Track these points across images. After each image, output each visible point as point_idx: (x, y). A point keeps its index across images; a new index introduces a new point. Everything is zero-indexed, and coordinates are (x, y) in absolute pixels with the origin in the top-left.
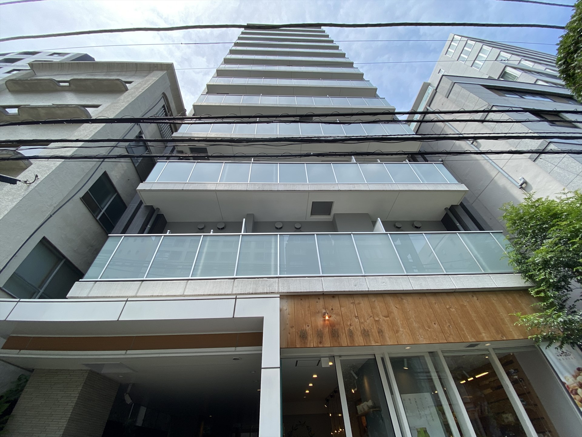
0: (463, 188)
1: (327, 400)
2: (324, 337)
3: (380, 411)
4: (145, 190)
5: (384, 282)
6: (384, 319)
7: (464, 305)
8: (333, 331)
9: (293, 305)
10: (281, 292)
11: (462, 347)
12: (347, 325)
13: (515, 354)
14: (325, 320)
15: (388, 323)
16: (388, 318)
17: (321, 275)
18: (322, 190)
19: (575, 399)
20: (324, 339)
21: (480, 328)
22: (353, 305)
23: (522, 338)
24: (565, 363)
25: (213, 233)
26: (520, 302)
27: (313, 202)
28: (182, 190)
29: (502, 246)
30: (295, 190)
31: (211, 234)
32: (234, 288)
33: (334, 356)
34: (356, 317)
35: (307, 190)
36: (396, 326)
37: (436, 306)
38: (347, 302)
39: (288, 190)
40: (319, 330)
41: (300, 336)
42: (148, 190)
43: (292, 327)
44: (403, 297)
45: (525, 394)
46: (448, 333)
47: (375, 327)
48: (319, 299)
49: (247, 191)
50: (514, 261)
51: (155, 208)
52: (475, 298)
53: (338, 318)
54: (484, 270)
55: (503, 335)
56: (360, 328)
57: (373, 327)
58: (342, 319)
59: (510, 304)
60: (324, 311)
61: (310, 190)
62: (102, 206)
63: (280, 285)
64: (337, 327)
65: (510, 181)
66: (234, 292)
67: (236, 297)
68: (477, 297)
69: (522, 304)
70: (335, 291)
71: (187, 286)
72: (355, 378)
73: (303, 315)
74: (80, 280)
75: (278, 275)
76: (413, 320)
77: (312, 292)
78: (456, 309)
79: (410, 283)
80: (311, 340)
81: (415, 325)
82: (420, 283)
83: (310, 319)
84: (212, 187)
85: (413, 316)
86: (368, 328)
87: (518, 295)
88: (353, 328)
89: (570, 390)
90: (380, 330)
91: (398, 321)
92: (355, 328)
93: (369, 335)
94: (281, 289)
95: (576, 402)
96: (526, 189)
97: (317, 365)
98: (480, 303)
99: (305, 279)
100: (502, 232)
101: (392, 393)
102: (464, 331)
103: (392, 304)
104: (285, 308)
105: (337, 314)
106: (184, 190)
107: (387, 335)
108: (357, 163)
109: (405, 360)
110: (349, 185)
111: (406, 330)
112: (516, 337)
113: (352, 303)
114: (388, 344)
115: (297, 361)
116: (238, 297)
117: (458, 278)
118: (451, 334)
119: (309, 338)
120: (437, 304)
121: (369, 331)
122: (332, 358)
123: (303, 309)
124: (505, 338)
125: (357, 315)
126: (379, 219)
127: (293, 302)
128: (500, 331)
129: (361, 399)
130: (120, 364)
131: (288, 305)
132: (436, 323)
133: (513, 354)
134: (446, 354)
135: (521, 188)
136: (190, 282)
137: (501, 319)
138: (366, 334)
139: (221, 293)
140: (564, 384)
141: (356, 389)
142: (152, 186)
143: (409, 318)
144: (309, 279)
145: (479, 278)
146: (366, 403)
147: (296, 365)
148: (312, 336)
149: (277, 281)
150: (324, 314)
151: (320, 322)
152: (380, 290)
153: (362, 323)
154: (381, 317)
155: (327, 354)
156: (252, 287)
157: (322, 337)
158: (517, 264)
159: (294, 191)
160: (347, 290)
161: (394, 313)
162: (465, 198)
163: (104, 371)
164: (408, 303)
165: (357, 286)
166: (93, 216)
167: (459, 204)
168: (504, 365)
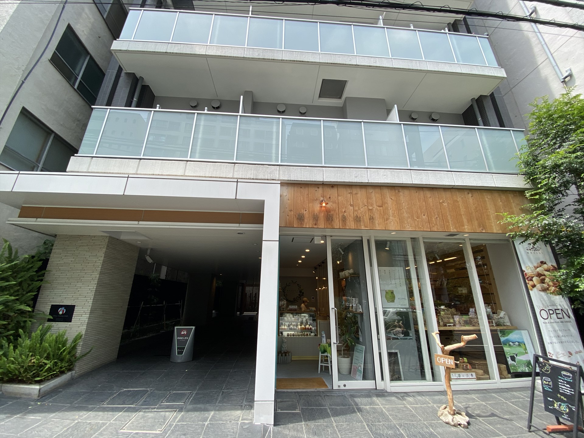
0: (502, 73)
1: (316, 268)
2: (319, 221)
3: (359, 277)
4: (121, 50)
5: (385, 175)
6: (377, 208)
7: (457, 200)
8: (328, 216)
9: (293, 193)
10: (282, 180)
11: (442, 235)
12: (342, 212)
13: (487, 245)
14: (321, 207)
15: (380, 212)
16: (381, 208)
17: (323, 165)
18: (336, 64)
19: (528, 284)
20: (319, 222)
21: (465, 220)
22: (351, 195)
23: (500, 232)
24: (531, 256)
25: (208, 110)
26: (512, 201)
27: (323, 79)
28: (166, 52)
29: (517, 146)
30: (303, 61)
31: (206, 112)
32: (235, 173)
33: (326, 236)
34: (351, 205)
35: (317, 62)
36: (388, 214)
37: (429, 200)
38: (344, 192)
39: (294, 61)
40: (315, 214)
41: (298, 218)
42: (125, 50)
43: (291, 211)
44: (400, 190)
45: (484, 275)
46: (434, 223)
47: (367, 215)
48: (318, 188)
49: (244, 58)
50: (523, 162)
51: (138, 76)
52: (470, 195)
53: (334, 205)
54: (489, 169)
55: (484, 228)
56: (353, 215)
57: (366, 214)
58: (337, 207)
59: (501, 203)
60: (322, 199)
61: (321, 63)
62: (77, 72)
63: (281, 173)
64: (332, 213)
65: (555, 72)
66: (235, 177)
67: (237, 180)
68: (472, 194)
69: (513, 203)
70: (335, 182)
71: (187, 168)
72: (341, 254)
73: (302, 201)
74: (75, 155)
75: (279, 163)
76: (405, 211)
77: (312, 181)
78: (448, 203)
79: (411, 177)
80: (307, 222)
81: (405, 215)
82: (420, 178)
83: (308, 205)
84: (201, 50)
85: (406, 207)
86: (360, 215)
87: (512, 196)
88: (347, 214)
89: (527, 276)
90: (371, 217)
91: (391, 211)
92: (349, 214)
93: (360, 221)
94: (282, 176)
95: (529, 286)
96: (568, 84)
97: (311, 242)
98: (473, 199)
99: (306, 168)
100: (523, 131)
101: (371, 265)
102: (449, 222)
103: (388, 196)
104: (285, 194)
105: (334, 202)
106: (168, 53)
107: (377, 222)
108: (384, 28)
109: (388, 243)
110: (370, 58)
111: (396, 218)
112: (495, 231)
113: (349, 193)
114: (376, 229)
115: (293, 238)
116: (239, 180)
117: (460, 176)
118: (436, 224)
119: (306, 220)
120: (431, 198)
121: (362, 217)
122: (324, 237)
123: (302, 195)
124: (484, 231)
125: (352, 204)
126: (396, 106)
127: (293, 189)
128: (482, 225)
129: (344, 269)
130: (135, 232)
131: (288, 192)
132: (426, 214)
133: (485, 245)
134: (425, 240)
135: (564, 82)
136: (190, 163)
137: (487, 215)
138: (357, 219)
139: (222, 176)
140: (522, 271)
141: (341, 261)
142: (129, 45)
143: (401, 208)
144: (310, 169)
145: (482, 177)
146: (348, 271)
147: (292, 241)
148: (308, 219)
149: (278, 169)
150: (322, 201)
151: (317, 207)
152: (379, 182)
153: (356, 211)
154: (375, 206)
155: (320, 234)
156: (253, 173)
157: (317, 220)
158: (525, 165)
159: (301, 63)
160: (347, 181)
161: (387, 204)
162: (498, 87)
163: (123, 237)
164: (404, 196)
165: (357, 178)
166: (70, 84)
167: (489, 95)
168: (474, 253)
